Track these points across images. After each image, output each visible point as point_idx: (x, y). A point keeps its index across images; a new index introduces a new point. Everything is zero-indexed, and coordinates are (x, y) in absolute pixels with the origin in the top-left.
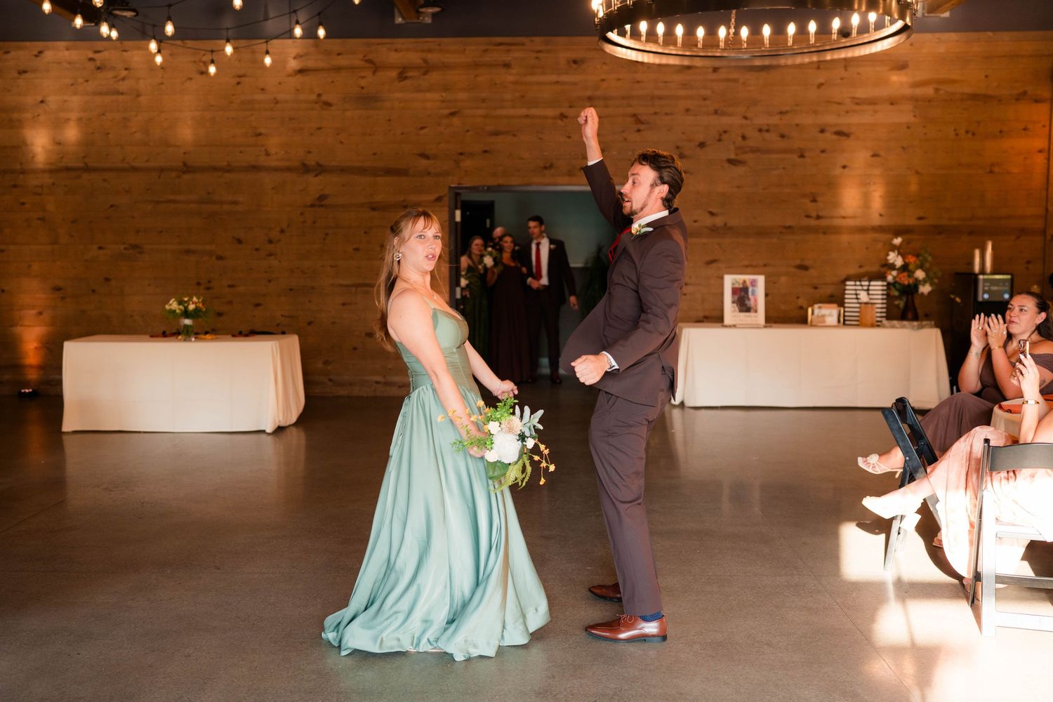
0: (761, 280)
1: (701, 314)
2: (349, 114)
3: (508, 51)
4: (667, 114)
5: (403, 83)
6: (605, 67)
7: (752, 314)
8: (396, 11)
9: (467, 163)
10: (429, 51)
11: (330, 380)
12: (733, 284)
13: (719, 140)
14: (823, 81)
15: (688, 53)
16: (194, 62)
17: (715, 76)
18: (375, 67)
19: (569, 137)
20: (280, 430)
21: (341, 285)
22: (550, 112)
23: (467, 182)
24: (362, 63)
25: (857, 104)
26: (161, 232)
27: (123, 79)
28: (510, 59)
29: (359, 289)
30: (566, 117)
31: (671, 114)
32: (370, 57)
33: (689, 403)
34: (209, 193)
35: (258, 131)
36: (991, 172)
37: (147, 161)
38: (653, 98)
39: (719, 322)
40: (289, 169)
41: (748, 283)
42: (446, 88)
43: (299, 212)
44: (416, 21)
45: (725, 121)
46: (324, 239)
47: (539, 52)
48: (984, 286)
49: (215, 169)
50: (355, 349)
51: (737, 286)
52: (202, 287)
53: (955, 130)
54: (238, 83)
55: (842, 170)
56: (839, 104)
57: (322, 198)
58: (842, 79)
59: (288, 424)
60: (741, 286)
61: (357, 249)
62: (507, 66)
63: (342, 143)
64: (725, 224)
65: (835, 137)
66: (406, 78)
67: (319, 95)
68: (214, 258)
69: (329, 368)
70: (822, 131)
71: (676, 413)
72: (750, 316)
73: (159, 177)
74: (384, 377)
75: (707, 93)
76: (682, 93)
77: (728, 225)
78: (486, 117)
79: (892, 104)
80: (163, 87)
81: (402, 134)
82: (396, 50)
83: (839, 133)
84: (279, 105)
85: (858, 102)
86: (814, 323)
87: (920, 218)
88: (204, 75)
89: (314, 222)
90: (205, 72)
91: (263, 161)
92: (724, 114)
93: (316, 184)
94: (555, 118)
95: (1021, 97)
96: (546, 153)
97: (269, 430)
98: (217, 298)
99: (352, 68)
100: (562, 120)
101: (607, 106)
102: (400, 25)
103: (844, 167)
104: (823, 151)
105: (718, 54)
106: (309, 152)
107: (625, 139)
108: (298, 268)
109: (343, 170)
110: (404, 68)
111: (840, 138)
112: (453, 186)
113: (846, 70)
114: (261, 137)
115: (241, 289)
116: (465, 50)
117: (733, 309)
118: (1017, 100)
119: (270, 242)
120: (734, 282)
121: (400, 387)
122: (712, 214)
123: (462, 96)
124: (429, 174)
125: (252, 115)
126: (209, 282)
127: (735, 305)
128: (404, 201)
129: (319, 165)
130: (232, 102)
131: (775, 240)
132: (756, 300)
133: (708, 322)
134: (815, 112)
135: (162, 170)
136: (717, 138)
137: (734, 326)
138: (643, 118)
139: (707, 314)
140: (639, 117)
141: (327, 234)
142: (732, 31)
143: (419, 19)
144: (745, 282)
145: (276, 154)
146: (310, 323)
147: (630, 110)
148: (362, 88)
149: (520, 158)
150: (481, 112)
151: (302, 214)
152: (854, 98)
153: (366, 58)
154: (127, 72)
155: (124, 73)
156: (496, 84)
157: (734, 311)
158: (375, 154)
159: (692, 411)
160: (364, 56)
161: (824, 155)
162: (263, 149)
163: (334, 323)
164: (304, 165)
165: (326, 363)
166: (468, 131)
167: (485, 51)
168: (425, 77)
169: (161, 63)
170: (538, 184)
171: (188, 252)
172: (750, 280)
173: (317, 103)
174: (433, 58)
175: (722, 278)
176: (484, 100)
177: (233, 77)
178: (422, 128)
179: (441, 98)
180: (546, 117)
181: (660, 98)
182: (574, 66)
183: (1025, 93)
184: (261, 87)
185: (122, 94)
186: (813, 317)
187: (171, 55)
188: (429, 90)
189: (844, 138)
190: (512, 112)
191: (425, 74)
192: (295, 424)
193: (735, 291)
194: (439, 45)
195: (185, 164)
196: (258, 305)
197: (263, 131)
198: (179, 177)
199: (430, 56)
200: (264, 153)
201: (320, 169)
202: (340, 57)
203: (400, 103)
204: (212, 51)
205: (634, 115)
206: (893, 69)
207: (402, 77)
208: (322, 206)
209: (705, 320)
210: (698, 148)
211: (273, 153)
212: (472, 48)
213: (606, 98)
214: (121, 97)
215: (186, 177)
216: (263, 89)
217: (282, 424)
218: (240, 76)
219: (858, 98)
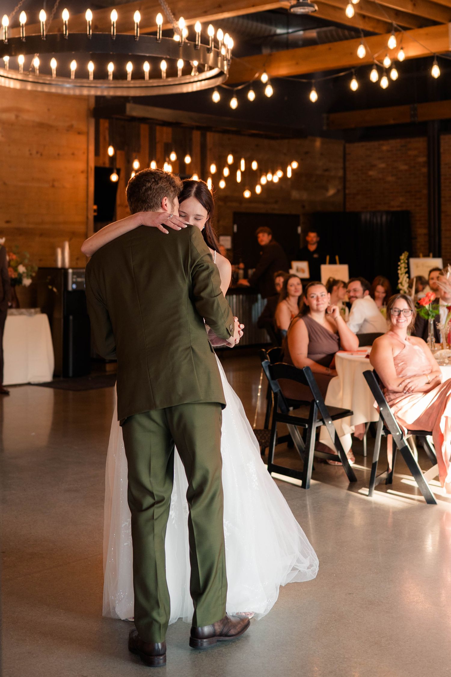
36: (53, 186)
48: (73, 278)
53: (30, 150)
87: (8, 222)
95: (70, 128)
118: (67, 130)
183: (71, 127)
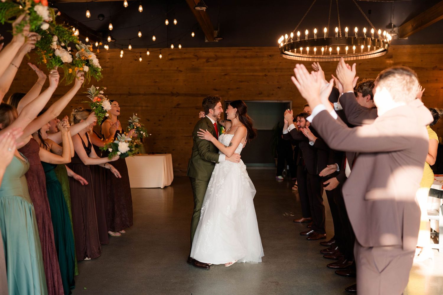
2: (188, 74)
3: (246, 52)
5: (208, 64)
8: (206, 37)
9: (231, 92)
10: (218, 52)
11: (181, 171)
14: (361, 63)
15: (311, 57)
16: (133, 56)
18: (198, 58)
19: (268, 83)
20: (165, 187)
21: (185, 136)
22: (261, 74)
23: (231, 99)
24: (193, 57)
25: (374, 71)
27: (108, 62)
28: (247, 55)
30: (267, 76)
32: (196, 54)
34: (138, 103)
35: (155, 81)
37: (116, 91)
40: (167, 94)
42: (223, 65)
44: (213, 41)
46: (179, 120)
47: (257, 52)
49: (140, 94)
54: (149, 64)
56: (367, 71)
57: (178, 105)
58: (368, 62)
59: (168, 185)
61: (191, 123)
62: (246, 57)
63: (186, 85)
66: (209, 62)
67: (177, 68)
69: (180, 166)
73: (120, 97)
78: (238, 76)
80: (122, 65)
81: (208, 82)
82: (205, 52)
84: (163, 72)
88: (136, 61)
89: (175, 113)
91: (157, 92)
93: (176, 100)
94: (263, 76)
95: (435, 68)
96: (259, 89)
97: (162, 187)
99: (189, 58)
101: (282, 72)
102: (207, 43)
105: (322, 57)
108: (169, 130)
109: (186, 95)
110: (208, 58)
112: (226, 100)
114: (156, 83)
116: (230, 52)
118: (433, 69)
119: (160, 120)
123: (229, 68)
125: (153, 75)
129: (177, 93)
130: (146, 71)
135: (121, 95)
141: (180, 118)
142: (326, 49)
143: (214, 41)
145: (162, 89)
146: (173, 150)
148: (193, 65)
149: (250, 91)
150: (236, 74)
151: (171, 110)
152: (372, 69)
154: (109, 60)
155: (108, 60)
156: (241, 64)
158: (197, 89)
160: (194, 54)
162: (157, 87)
163: (182, 150)
164: (172, 93)
165: (179, 164)
166: (231, 81)
167: (238, 52)
169: (122, 57)
170: (257, 100)
173: (177, 71)
174: (219, 54)
176: (237, 70)
178: (215, 80)
179: (221, 69)
182: (271, 57)
185: (107, 67)
187: (125, 54)
188: (217, 66)
190: (247, 74)
191: (216, 60)
192: (170, 186)
194: (221, 50)
195: (129, 93)
196: (155, 143)
197: (157, 81)
198: (127, 97)
199: (217, 54)
200: (158, 89)
201: (178, 94)
202: (185, 54)
203: (207, 71)
204: (141, 53)
206: (386, 58)
207: (207, 61)
208: (178, 108)
212: (233, 51)
213: (281, 69)
214: (107, 69)
215: (130, 97)
216: (157, 66)
217: (167, 185)
218: (149, 61)
219: (374, 69)
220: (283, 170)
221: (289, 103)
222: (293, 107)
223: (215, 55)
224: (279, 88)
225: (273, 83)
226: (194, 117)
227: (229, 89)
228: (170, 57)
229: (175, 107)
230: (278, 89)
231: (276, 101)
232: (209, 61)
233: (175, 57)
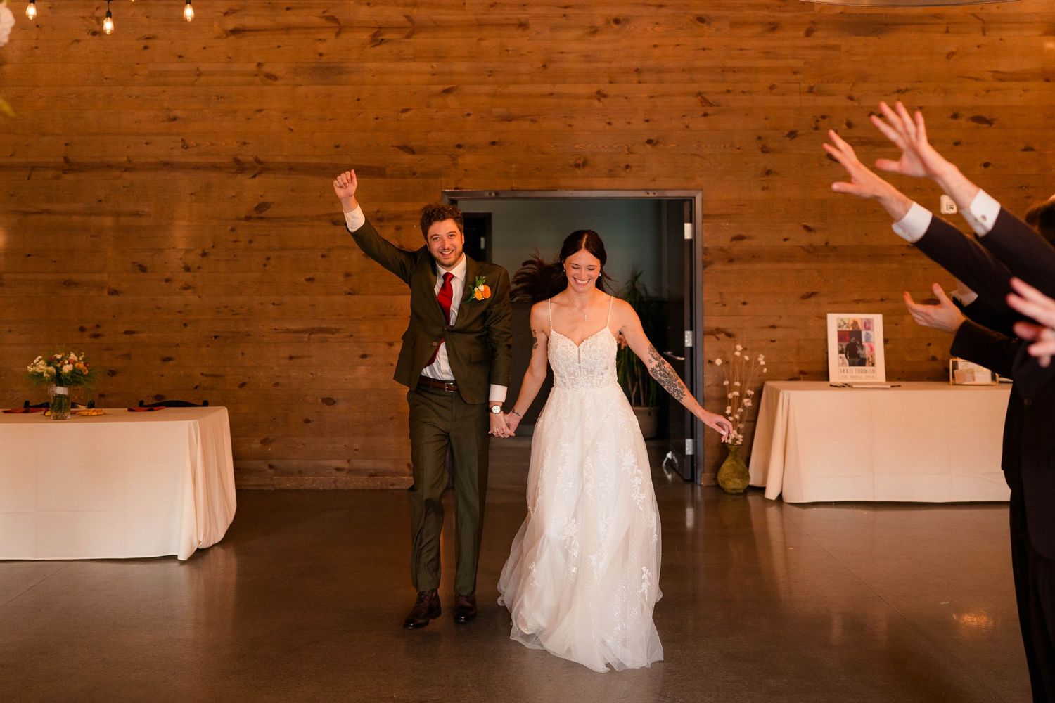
0: (877, 320)
1: (796, 369)
2: (301, 90)
3: (525, 5)
4: (743, 92)
5: (378, 48)
6: (657, 29)
7: (867, 368)
9: (468, 159)
10: (414, 4)
11: (271, 467)
12: (840, 327)
13: (816, 129)
14: (954, 50)
16: (84, 17)
17: (808, 42)
18: (339, 27)
19: (609, 124)
21: (288, 331)
22: (582, 89)
23: (468, 186)
24: (323, 21)
25: (1000, 80)
26: (29, 255)
28: (528, 16)
29: (312, 336)
30: (605, 96)
31: (750, 93)
32: (332, 12)
33: (788, 498)
34: (100, 201)
35: (172, 114)
37: (11, 156)
38: (724, 70)
39: (824, 380)
40: (215, 167)
41: (860, 325)
42: (439, 56)
43: (229, 228)
45: (823, 101)
46: (265, 265)
49: (109, 166)
50: (307, 421)
51: (844, 328)
52: (86, 334)
54: (146, 48)
55: (983, 168)
56: (977, 79)
57: (262, 207)
58: (978, 46)
59: (212, 544)
60: (851, 329)
61: (310, 280)
62: (523, 26)
63: (292, 130)
64: (827, 243)
65: (974, 124)
66: (382, 41)
67: (259, 65)
68: (106, 292)
69: (270, 449)
70: (955, 116)
71: (773, 512)
72: (866, 371)
73: (29, 179)
74: (349, 461)
75: (799, 64)
76: (763, 64)
77: (830, 244)
78: (494, 95)
79: (1047, 80)
80: (38, 52)
81: (377, 118)
82: (368, 4)
83: (978, 119)
84: (202, 79)
85: (1001, 77)
86: (957, 382)
88: (97, 37)
89: (250, 242)
90: (98, 33)
91: (178, 156)
92: (821, 93)
93: (252, 188)
94: (590, 97)
96: (577, 146)
97: (184, 554)
98: (107, 349)
99: (306, 28)
100: (599, 100)
101: (661, 82)
103: (986, 165)
104: (956, 144)
106: (245, 143)
107: (687, 127)
108: (226, 307)
109: (292, 169)
110: (380, 28)
111: (979, 125)
112: (447, 190)
113: (984, 35)
114: (176, 122)
115: (143, 336)
116: (464, 4)
117: (841, 361)
119: (187, 269)
120: (842, 324)
121: (371, 475)
122: (808, 229)
123: (460, 66)
124: (414, 174)
125: (164, 91)
126: (98, 326)
127: (843, 355)
128: (378, 211)
129: (257, 161)
130: (137, 74)
131: (895, 266)
132: (872, 349)
133: (804, 380)
134: (946, 91)
135: (33, 168)
136: (814, 126)
137: (845, 386)
138: (711, 98)
139: (804, 368)
140: (705, 96)
141: (268, 259)
144: (855, 323)
145: (197, 145)
146: (242, 385)
147: (695, 87)
148: (321, 55)
149: (542, 153)
150: (486, 89)
151: (233, 230)
152: (996, 72)
153: (327, 14)
156: (508, 51)
157: (843, 364)
158: (338, 146)
159: (796, 509)
160: (324, 12)
161: (959, 148)
162: (179, 139)
163: (277, 384)
164: (237, 161)
165: (265, 442)
166: (469, 115)
167: (493, 5)
168: (411, 40)
169: (35, 18)
170: (567, 188)
171: (68, 284)
172: (861, 319)
173: (256, 75)
174: (420, 14)
175: (825, 318)
176: (491, 73)
177: (138, 39)
178: (405, 111)
179: (431, 69)
180: (577, 97)
181: (734, 70)
182: (616, 27)
184: (179, 54)
186: (955, 371)
187: (50, 8)
188: (413, 59)
189: (985, 126)
190: (531, 89)
191: (409, 36)
193: (842, 336)
195: (66, 160)
196: (169, 359)
197: (179, 113)
198: (58, 178)
199: (414, 12)
200: (180, 144)
201: (260, 168)
202: (289, 12)
203: (374, 76)
205: (699, 94)
206: (1046, 34)
207: (376, 40)
208: (262, 218)
209: (802, 376)
210: (788, 139)
211: (195, 144)
212: (475, 2)
213: (660, 71)
215: (67, 177)
216: (180, 57)
217: (203, 546)
218: (147, 38)
219: (1004, 73)
220: (665, 456)
221: (691, 201)
222: (705, 216)
223: (407, 17)
224: (650, 142)
225: (629, 123)
226: (323, 256)
227: (459, 146)
228: (231, 23)
229: (248, 218)
230: (648, 146)
231: (642, 194)
232: (381, 38)
233: (249, 21)
